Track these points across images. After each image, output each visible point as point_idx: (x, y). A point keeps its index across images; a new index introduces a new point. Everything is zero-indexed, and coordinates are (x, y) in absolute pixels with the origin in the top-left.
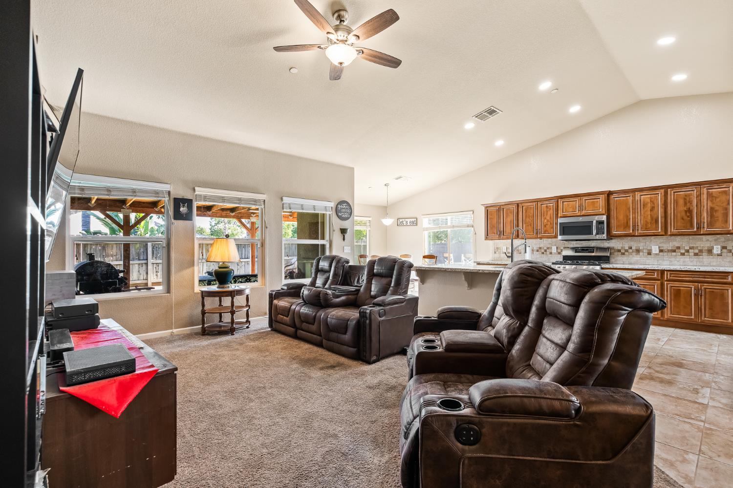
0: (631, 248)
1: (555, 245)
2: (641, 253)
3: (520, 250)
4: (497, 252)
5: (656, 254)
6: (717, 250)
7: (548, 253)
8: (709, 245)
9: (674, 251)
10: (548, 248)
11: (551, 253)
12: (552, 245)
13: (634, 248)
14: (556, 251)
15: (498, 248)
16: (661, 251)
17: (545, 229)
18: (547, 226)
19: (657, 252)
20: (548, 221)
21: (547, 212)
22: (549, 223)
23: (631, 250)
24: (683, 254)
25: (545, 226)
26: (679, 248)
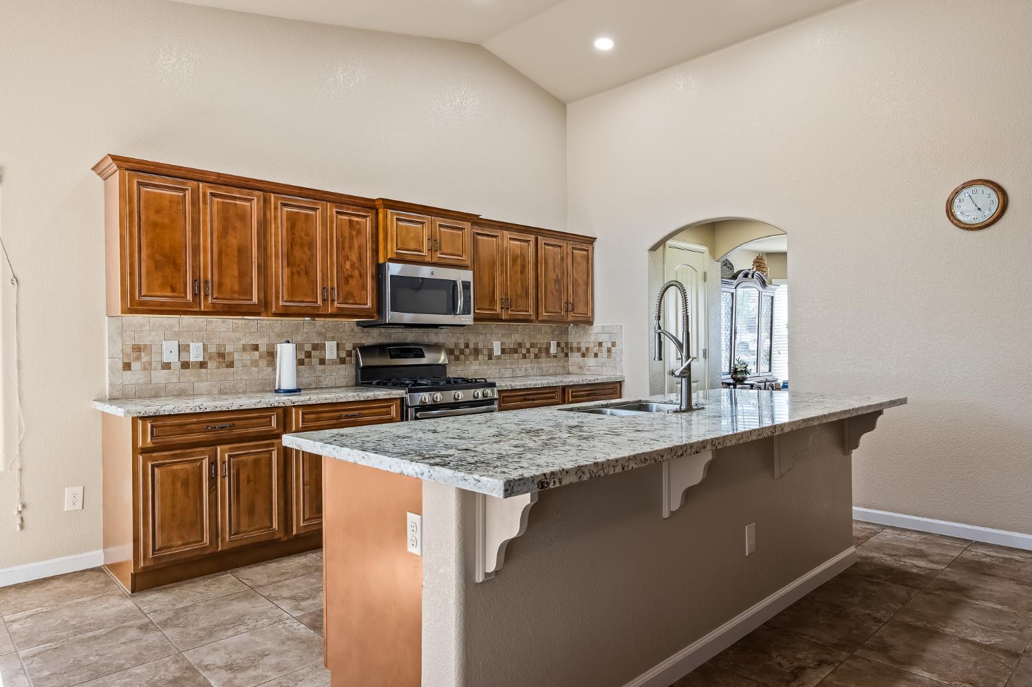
0: (467, 346)
1: (333, 339)
2: (480, 357)
3: (231, 354)
4: (136, 366)
5: (498, 358)
6: (553, 350)
7: (315, 361)
8: (547, 341)
9: (515, 351)
10: (315, 347)
11: (322, 362)
12: (326, 339)
13: (471, 346)
14: (335, 357)
15: (137, 349)
16: (503, 351)
17: (346, 288)
18: (353, 282)
19: (499, 353)
20: (353, 266)
21: (351, 238)
22: (356, 273)
23: (468, 350)
24: (524, 357)
25: (347, 281)
26: (520, 345)
